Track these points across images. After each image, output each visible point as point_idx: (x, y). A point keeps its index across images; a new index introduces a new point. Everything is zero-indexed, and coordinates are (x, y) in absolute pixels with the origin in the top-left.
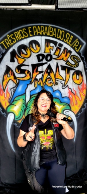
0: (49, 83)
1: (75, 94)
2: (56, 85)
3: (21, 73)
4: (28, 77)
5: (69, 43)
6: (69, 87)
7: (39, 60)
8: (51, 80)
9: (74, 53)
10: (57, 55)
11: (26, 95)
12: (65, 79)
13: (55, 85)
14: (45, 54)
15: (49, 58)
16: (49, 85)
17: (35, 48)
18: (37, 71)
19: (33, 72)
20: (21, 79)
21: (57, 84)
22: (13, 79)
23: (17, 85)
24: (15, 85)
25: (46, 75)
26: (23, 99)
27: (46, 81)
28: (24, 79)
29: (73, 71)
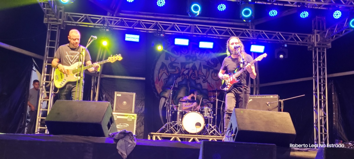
0: (193, 78)
2: (198, 80)
3: (172, 68)
4: (177, 72)
6: (208, 82)
7: (187, 60)
8: (194, 75)
17: (184, 51)
18: (184, 68)
22: (166, 72)
24: (167, 77)
25: (191, 71)
27: (191, 75)
28: (174, 73)
29: (213, 70)
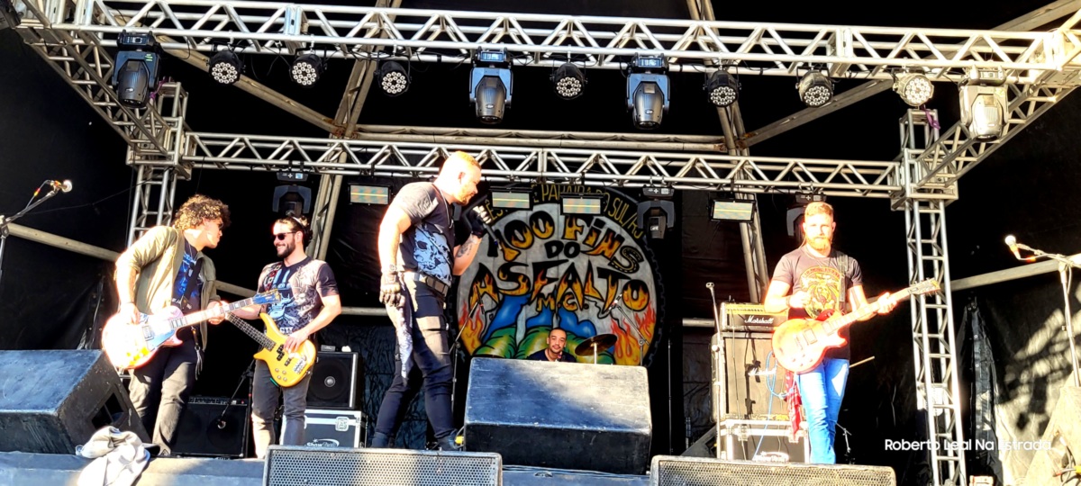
0: (569, 305)
1: (627, 333)
2: (584, 310)
3: (508, 280)
4: (523, 290)
5: (620, 219)
6: (614, 316)
7: (550, 254)
8: (573, 298)
9: (629, 241)
10: (591, 243)
11: (516, 328)
12: (604, 298)
13: (581, 310)
14: (565, 242)
15: (572, 251)
16: (570, 308)
17: (543, 229)
18: (544, 277)
19: (535, 279)
20: (509, 293)
21: (586, 307)
22: (491, 292)
23: (500, 306)
24: (494, 305)
25: (563, 287)
26: (510, 336)
27: (563, 298)
28: (514, 293)
29: (626, 281)
